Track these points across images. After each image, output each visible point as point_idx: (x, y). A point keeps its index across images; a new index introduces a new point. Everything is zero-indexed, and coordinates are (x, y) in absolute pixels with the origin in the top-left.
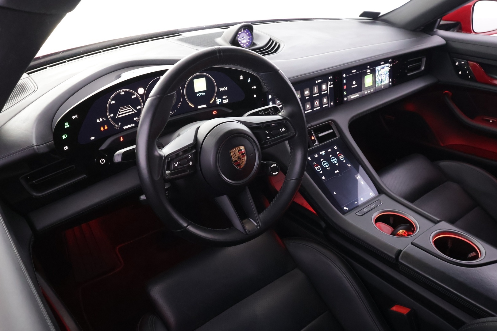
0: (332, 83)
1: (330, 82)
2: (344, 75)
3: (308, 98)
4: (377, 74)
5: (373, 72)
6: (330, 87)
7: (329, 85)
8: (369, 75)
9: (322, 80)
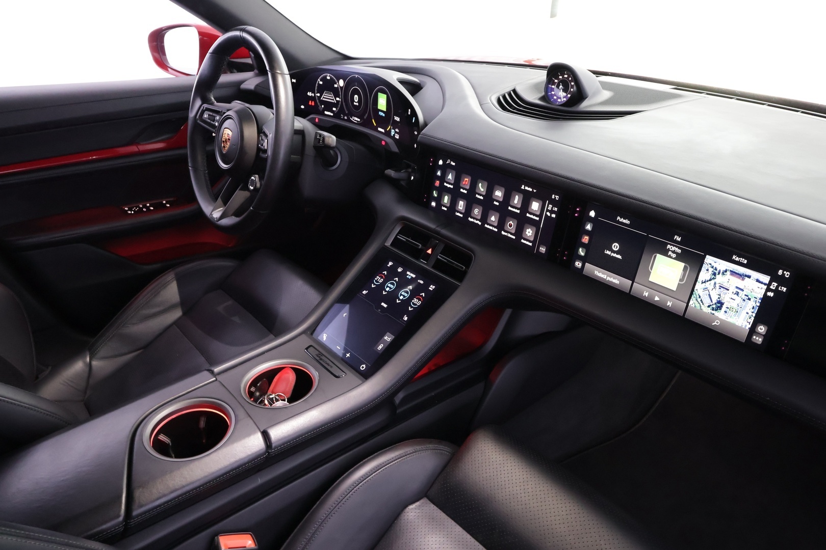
0: (556, 209)
1: (551, 206)
2: (592, 214)
3: (497, 204)
4: (704, 275)
5: (693, 261)
6: (548, 214)
7: (548, 210)
8: (670, 257)
9: (535, 191)
